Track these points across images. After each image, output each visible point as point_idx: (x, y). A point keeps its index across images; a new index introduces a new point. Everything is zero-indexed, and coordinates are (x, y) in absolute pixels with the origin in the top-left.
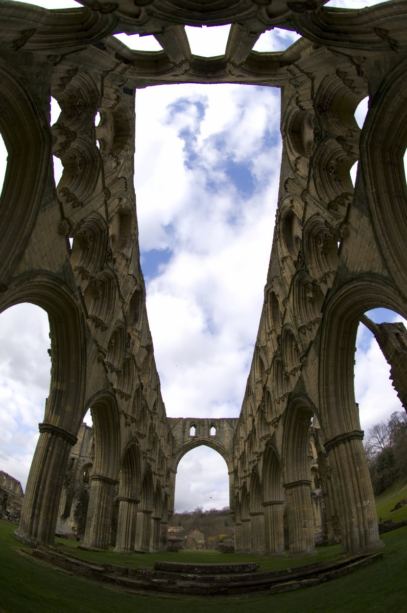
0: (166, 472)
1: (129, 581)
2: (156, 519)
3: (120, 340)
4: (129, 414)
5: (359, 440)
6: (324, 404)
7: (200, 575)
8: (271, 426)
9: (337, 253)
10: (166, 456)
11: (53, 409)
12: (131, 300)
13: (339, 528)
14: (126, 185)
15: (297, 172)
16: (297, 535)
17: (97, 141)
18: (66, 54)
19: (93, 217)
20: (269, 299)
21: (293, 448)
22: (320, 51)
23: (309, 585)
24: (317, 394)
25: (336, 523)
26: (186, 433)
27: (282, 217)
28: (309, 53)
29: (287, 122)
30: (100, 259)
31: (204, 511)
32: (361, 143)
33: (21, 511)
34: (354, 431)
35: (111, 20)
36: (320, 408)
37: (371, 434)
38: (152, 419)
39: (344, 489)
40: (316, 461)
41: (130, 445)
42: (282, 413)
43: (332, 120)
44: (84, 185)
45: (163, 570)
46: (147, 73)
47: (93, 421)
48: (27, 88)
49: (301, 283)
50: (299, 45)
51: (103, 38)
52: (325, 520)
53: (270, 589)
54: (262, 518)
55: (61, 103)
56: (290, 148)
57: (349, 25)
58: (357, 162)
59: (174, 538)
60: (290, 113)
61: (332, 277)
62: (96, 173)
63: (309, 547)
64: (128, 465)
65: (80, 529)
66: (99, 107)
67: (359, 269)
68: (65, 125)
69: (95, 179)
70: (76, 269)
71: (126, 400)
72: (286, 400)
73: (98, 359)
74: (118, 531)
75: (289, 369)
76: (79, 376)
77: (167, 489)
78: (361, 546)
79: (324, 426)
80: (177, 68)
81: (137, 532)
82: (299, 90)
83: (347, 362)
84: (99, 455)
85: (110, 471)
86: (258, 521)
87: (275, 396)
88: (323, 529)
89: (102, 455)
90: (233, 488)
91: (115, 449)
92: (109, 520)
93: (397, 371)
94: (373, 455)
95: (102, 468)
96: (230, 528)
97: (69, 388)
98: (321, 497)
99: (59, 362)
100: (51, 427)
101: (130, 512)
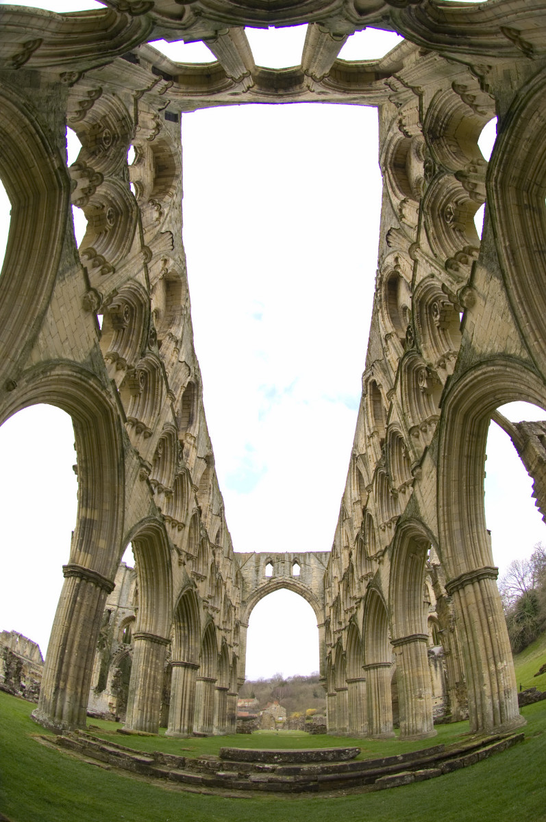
0: (234, 626)
1: (186, 775)
2: (222, 690)
3: (169, 450)
4: (184, 549)
5: (492, 579)
6: (445, 531)
7: (282, 765)
8: (374, 562)
9: (459, 328)
10: (234, 604)
11: (81, 545)
12: (184, 396)
13: (466, 699)
14: (173, 241)
15: (403, 219)
16: (410, 710)
17: (132, 185)
18: (86, 71)
19: (129, 286)
20: (369, 391)
21: (404, 591)
22: (429, 58)
23: (426, 778)
24: (436, 518)
25: (462, 692)
26: (260, 573)
27: (384, 280)
28: (415, 61)
29: (387, 153)
30: (140, 343)
31: (285, 678)
32: (488, 180)
33: (40, 683)
34: (486, 568)
35: (144, 23)
36: (439, 537)
37: (508, 571)
38: (214, 554)
39: (472, 646)
40: (435, 608)
41: (185, 590)
42: (388, 544)
43: (448, 150)
44: (115, 243)
45: (232, 759)
46: (197, 92)
47: (135, 559)
48: (33, 118)
49: (411, 370)
50: (401, 50)
51: (134, 47)
52: (446, 688)
53: (373, 783)
54: (363, 687)
55: (80, 135)
56: (392, 187)
57: (468, 23)
58: (483, 206)
59: (245, 714)
60: (391, 141)
61: (453, 360)
62: (132, 228)
63: (425, 725)
64: (183, 617)
65: (120, 706)
66: (133, 139)
67: (489, 349)
68: (88, 164)
69: (131, 235)
70: (108, 356)
71: (179, 530)
72: (394, 526)
73: (140, 476)
74: (170, 707)
75: (397, 484)
76: (115, 500)
77: (235, 649)
78: (495, 724)
79: (446, 561)
80: (237, 85)
81: (196, 708)
82: (402, 111)
83: (475, 474)
84: (144, 604)
85: (160, 626)
86: (358, 690)
87: (379, 521)
88: (444, 701)
89: (148, 605)
90: (324, 646)
91: (165, 596)
92: (158, 693)
93: (542, 486)
94: (511, 599)
95: (148, 622)
96: (320, 700)
97: (102, 516)
98: (442, 657)
99: (88, 481)
100: (80, 569)
101: (187, 681)
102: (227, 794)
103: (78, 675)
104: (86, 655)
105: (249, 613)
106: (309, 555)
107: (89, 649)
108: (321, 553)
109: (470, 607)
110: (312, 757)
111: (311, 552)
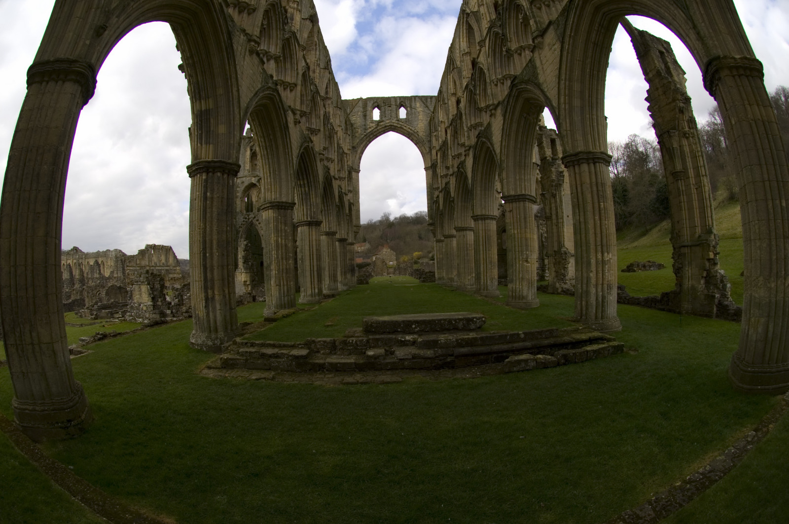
3: (273, 18)
4: (297, 108)
8: (484, 114)
16: (518, 272)
21: (515, 148)
38: (324, 105)
41: (303, 148)
42: (501, 99)
54: (470, 235)
63: (530, 293)
64: (302, 174)
71: (291, 91)
72: (508, 84)
73: (249, 51)
74: (300, 271)
75: (513, 46)
77: (350, 195)
84: (266, 173)
85: (284, 191)
86: (465, 240)
87: (492, 75)
91: (285, 159)
92: (291, 262)
93: (656, 96)
95: (273, 190)
101: (312, 240)
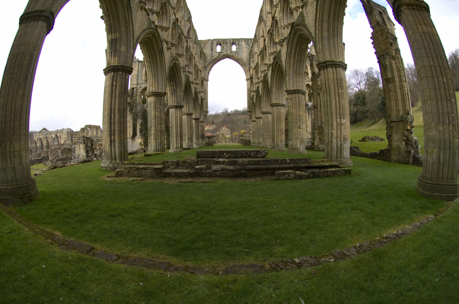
0: (200, 81)
1: (180, 171)
2: (197, 119)
4: (169, 40)
5: (343, 70)
6: (319, 34)
7: (228, 159)
8: (278, 46)
10: (200, 69)
11: (112, 54)
13: (323, 138)
16: (294, 134)
21: (294, 63)
23: (301, 177)
24: (314, 27)
25: (321, 133)
26: (214, 50)
31: (229, 111)
34: (340, 62)
36: (315, 37)
37: (352, 74)
38: (187, 42)
39: (329, 103)
40: (310, 79)
41: (172, 64)
42: (286, 36)
45: (202, 157)
47: (143, 53)
52: (313, 128)
53: (274, 175)
54: (270, 117)
59: (209, 134)
63: (301, 147)
64: (172, 79)
65: (145, 143)
71: (166, 31)
72: (290, 27)
73: (140, 8)
74: (170, 134)
75: (293, 6)
76: (127, 24)
78: (337, 157)
79: (318, 51)
81: (183, 132)
83: (339, 12)
84: (150, 76)
85: (160, 86)
86: (267, 119)
87: (281, 24)
88: (312, 136)
89: (152, 76)
90: (249, 91)
91: (161, 69)
92: (163, 126)
93: (377, 36)
94: (352, 91)
95: (154, 86)
96: (248, 125)
97: (121, 34)
98: (312, 109)
99: (110, 20)
100: (113, 67)
101: (177, 116)
102: (201, 180)
103: (120, 128)
104: (122, 114)
105: (209, 73)
106: (241, 40)
107: (124, 110)
108: (248, 39)
109: (329, 80)
110: (243, 154)
111: (242, 39)
